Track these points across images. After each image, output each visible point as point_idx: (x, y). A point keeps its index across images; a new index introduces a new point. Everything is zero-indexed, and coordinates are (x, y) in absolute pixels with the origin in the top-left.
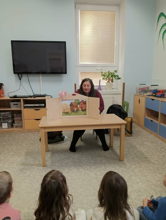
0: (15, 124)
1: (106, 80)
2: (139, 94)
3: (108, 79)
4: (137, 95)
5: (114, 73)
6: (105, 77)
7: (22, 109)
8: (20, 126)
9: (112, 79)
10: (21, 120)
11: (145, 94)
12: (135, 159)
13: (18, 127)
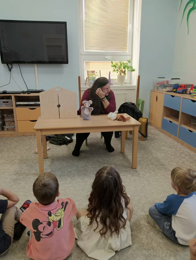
3: (119, 71)
4: (155, 91)
5: (127, 63)
6: (116, 68)
8: (12, 129)
10: (13, 122)
11: (164, 90)
13: (10, 129)
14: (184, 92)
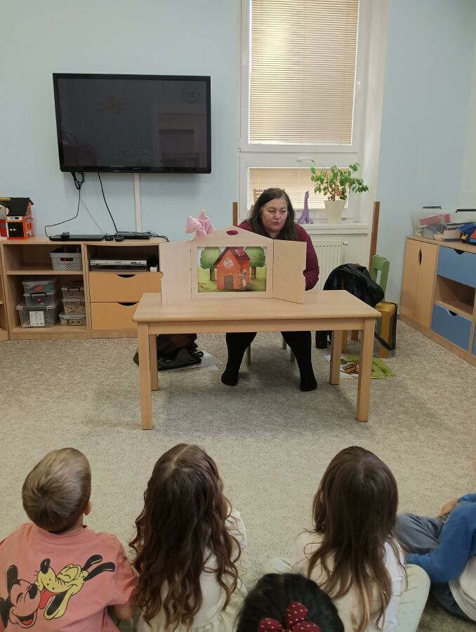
0: (64, 316)
1: (325, 194)
2: (420, 235)
3: (330, 190)
4: (416, 238)
5: (349, 172)
6: (322, 183)
7: (85, 272)
8: (79, 322)
9: (343, 192)
10: (81, 304)
11: (438, 236)
12: (399, 417)
13: (73, 322)
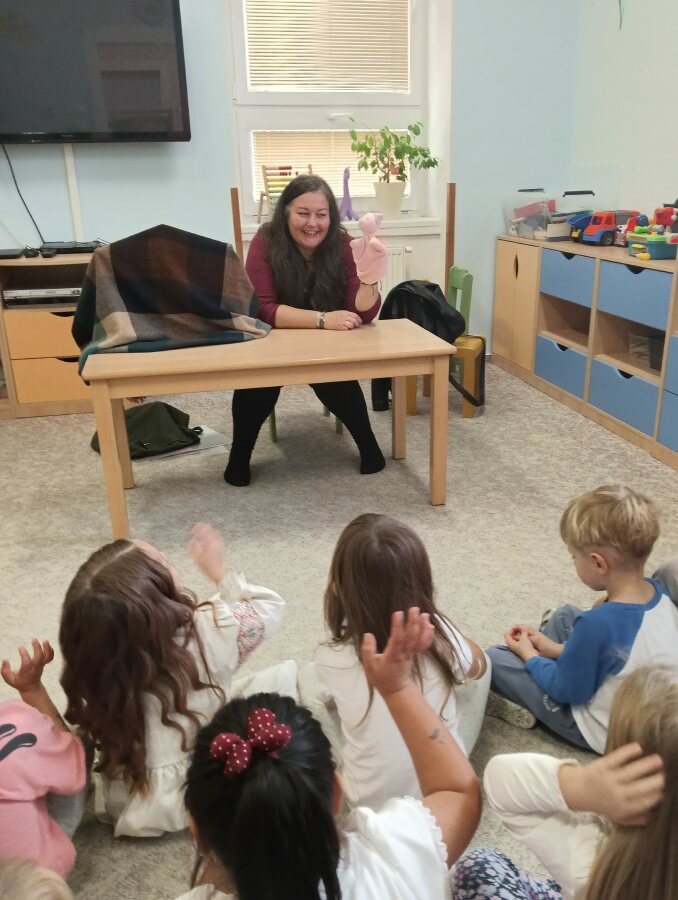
1: (375, 172)
2: (514, 233)
3: (381, 165)
4: (508, 238)
5: (408, 138)
6: (368, 154)
9: (401, 169)
14: (608, 239)
